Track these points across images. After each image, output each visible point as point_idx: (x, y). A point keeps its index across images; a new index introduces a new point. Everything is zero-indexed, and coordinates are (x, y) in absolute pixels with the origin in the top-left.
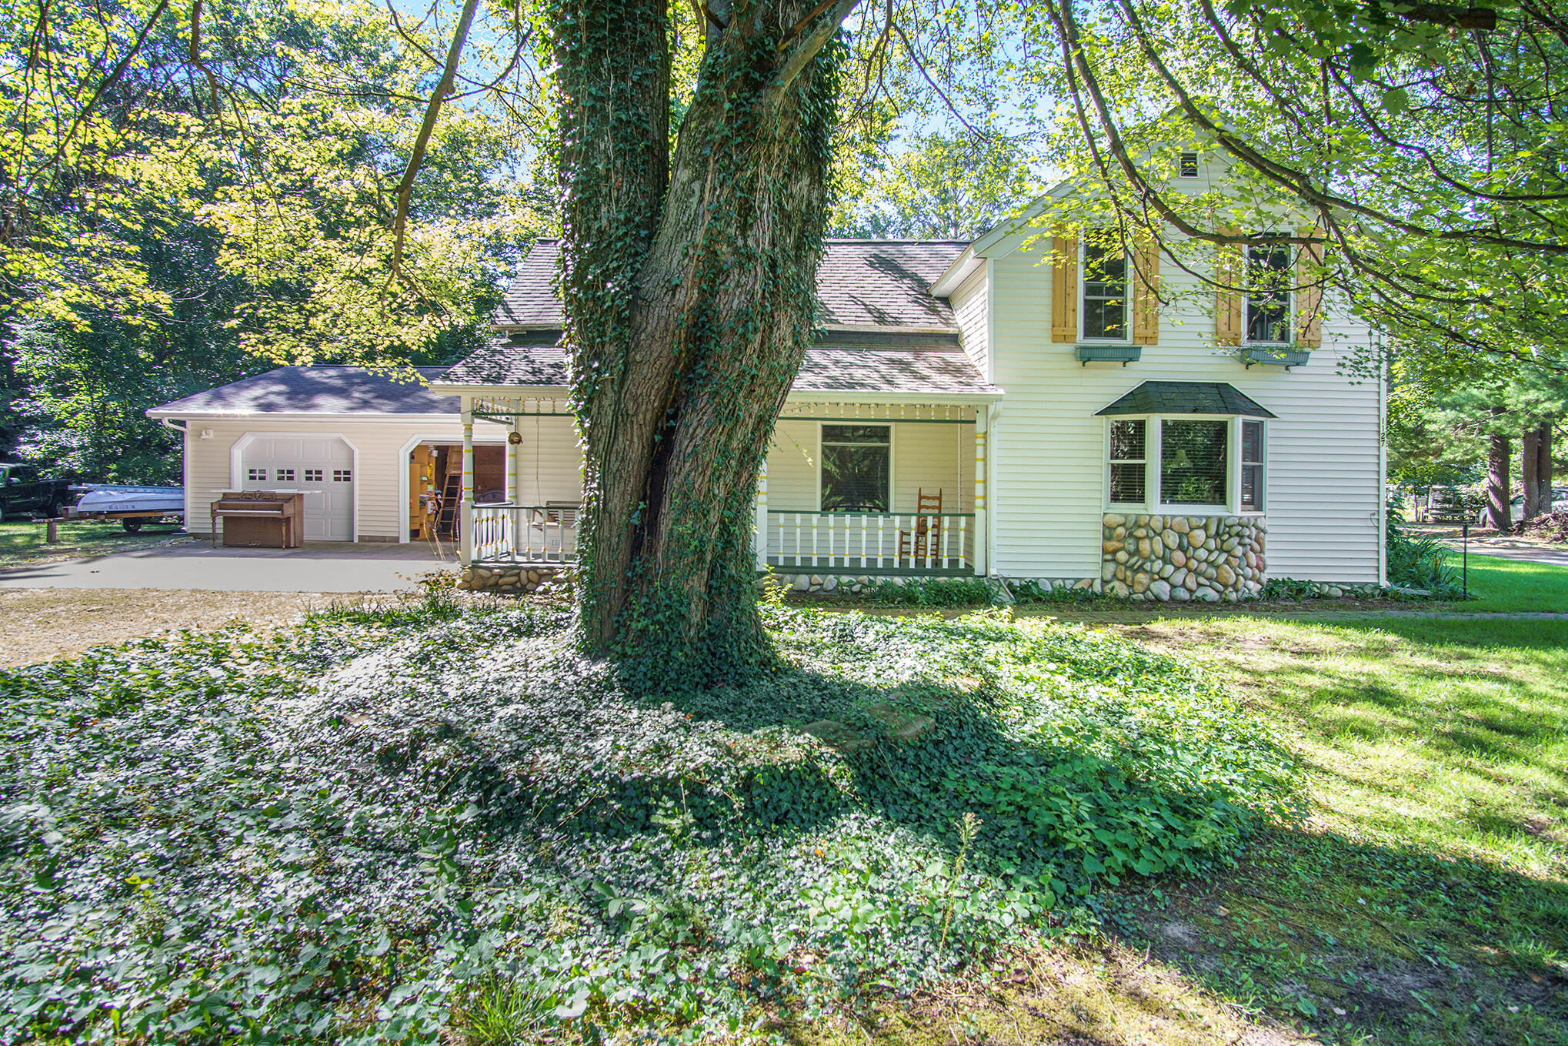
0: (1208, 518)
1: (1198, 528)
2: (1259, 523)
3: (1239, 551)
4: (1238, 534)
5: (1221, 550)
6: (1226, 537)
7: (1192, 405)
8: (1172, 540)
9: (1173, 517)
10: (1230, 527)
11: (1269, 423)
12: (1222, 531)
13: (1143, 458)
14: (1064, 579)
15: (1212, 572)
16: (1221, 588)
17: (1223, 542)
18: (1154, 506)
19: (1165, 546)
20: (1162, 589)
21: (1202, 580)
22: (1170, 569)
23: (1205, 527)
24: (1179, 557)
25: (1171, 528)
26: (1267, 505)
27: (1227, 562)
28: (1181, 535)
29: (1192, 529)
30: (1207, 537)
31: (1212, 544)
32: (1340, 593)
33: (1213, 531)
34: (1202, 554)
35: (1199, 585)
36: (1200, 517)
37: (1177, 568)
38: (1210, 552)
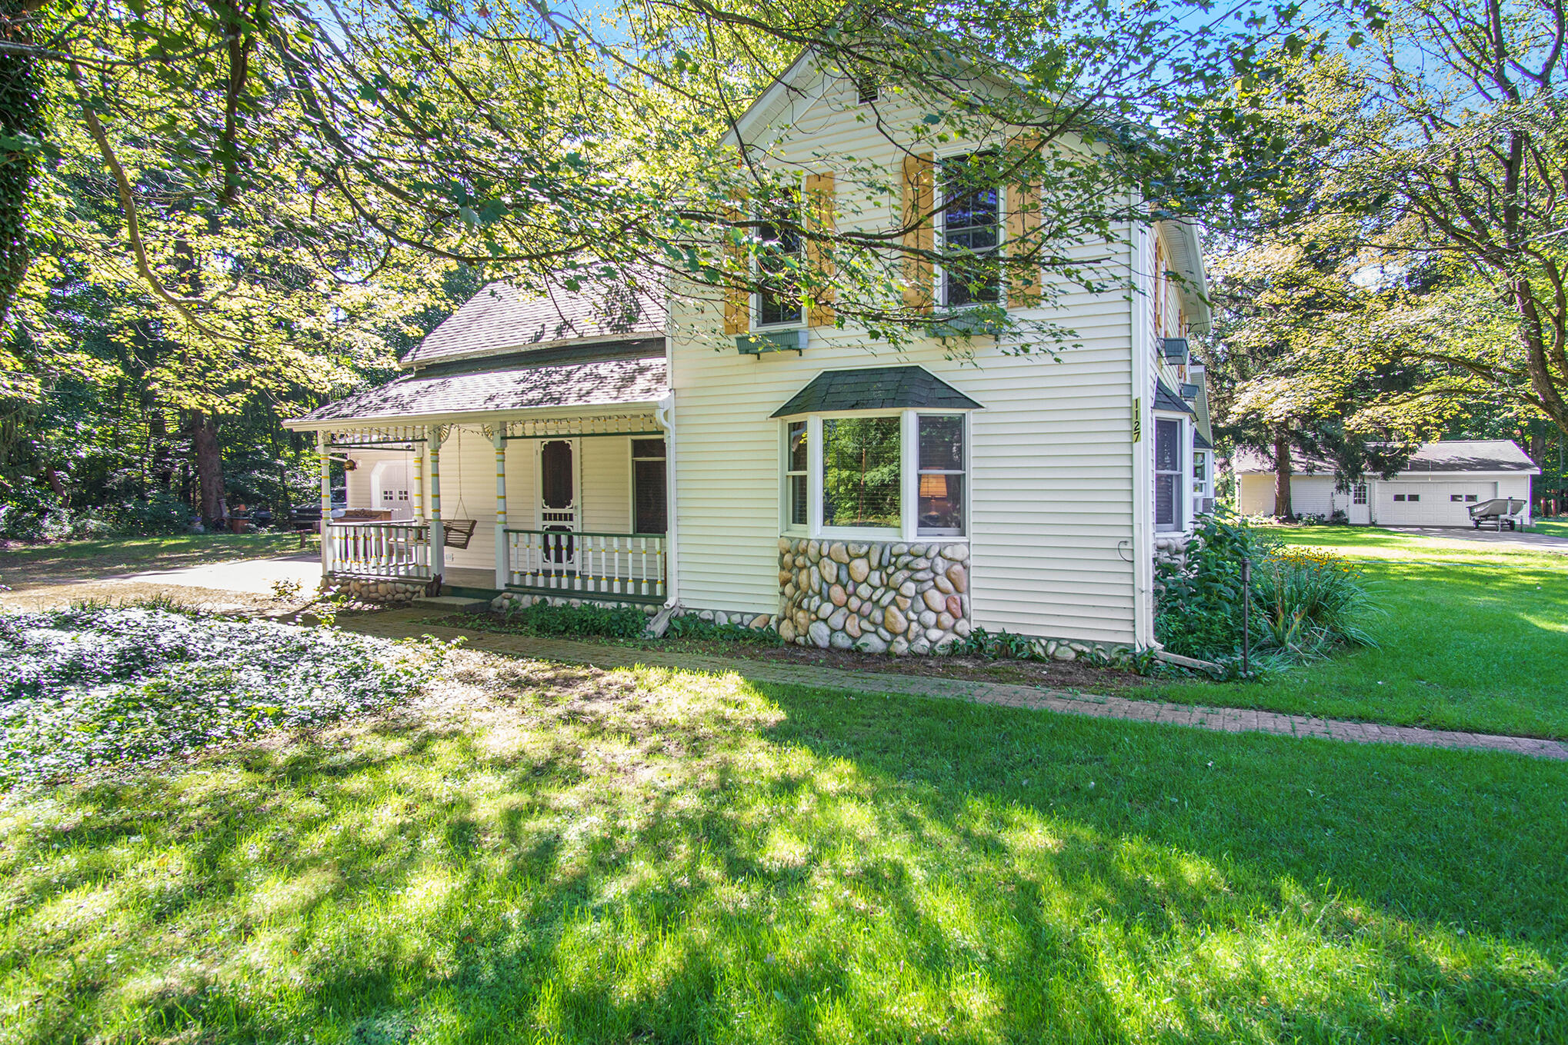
0: (870, 544)
1: (860, 557)
2: (948, 552)
3: (910, 588)
4: (906, 566)
5: (888, 587)
6: (891, 570)
7: (853, 399)
8: (830, 570)
9: (832, 542)
10: (898, 556)
11: (972, 417)
12: (888, 562)
13: (805, 469)
14: (743, 614)
15: (877, 615)
16: (888, 637)
17: (889, 576)
18: (816, 529)
19: (823, 579)
20: (820, 633)
21: (865, 625)
22: (827, 608)
23: (867, 555)
24: (837, 592)
25: (829, 556)
26: (971, 528)
27: (893, 602)
28: (839, 564)
29: (852, 558)
30: (871, 569)
31: (875, 578)
32: (1073, 655)
33: (875, 562)
34: (864, 590)
35: (864, 631)
36: (860, 544)
37: (837, 607)
38: (875, 588)
